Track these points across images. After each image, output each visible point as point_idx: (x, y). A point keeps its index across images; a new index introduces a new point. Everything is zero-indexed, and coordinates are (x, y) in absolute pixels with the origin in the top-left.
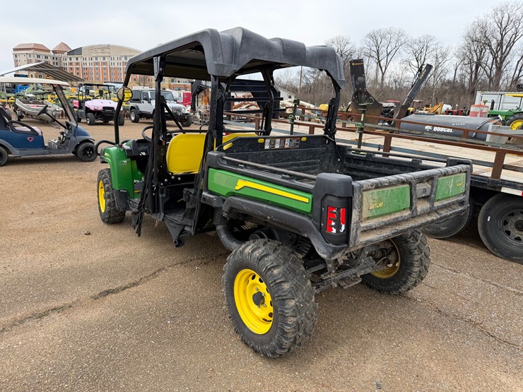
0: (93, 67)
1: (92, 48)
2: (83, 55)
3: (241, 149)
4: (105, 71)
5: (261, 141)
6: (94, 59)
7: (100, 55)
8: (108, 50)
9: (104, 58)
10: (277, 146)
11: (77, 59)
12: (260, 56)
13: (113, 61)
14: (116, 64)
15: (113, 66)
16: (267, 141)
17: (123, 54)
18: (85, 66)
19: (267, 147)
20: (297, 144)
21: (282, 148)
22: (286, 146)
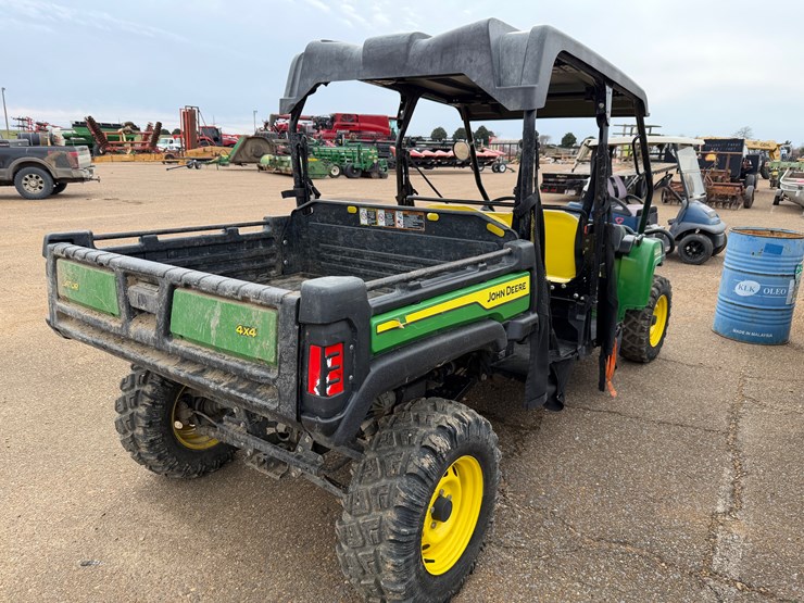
10: (381, 223)
16: (362, 211)
19: (364, 221)
20: (420, 224)
21: (391, 227)
22: (398, 226)
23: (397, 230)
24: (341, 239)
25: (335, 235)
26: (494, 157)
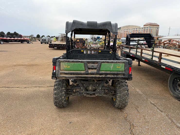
0: (123, 33)
1: (124, 27)
2: (121, 29)
3: (75, 53)
4: (124, 34)
5: (82, 51)
6: (124, 30)
7: (126, 29)
8: (129, 27)
9: (127, 30)
10: (89, 53)
11: (119, 31)
12: (79, 27)
13: (130, 31)
14: (131, 31)
15: (130, 32)
16: (84, 51)
17: (133, 28)
18: (121, 33)
19: (85, 53)
20: (97, 53)
21: (91, 54)
22: (92, 53)
23: (92, 54)
24: (79, 57)
25: (78, 56)
26: (27, 40)
